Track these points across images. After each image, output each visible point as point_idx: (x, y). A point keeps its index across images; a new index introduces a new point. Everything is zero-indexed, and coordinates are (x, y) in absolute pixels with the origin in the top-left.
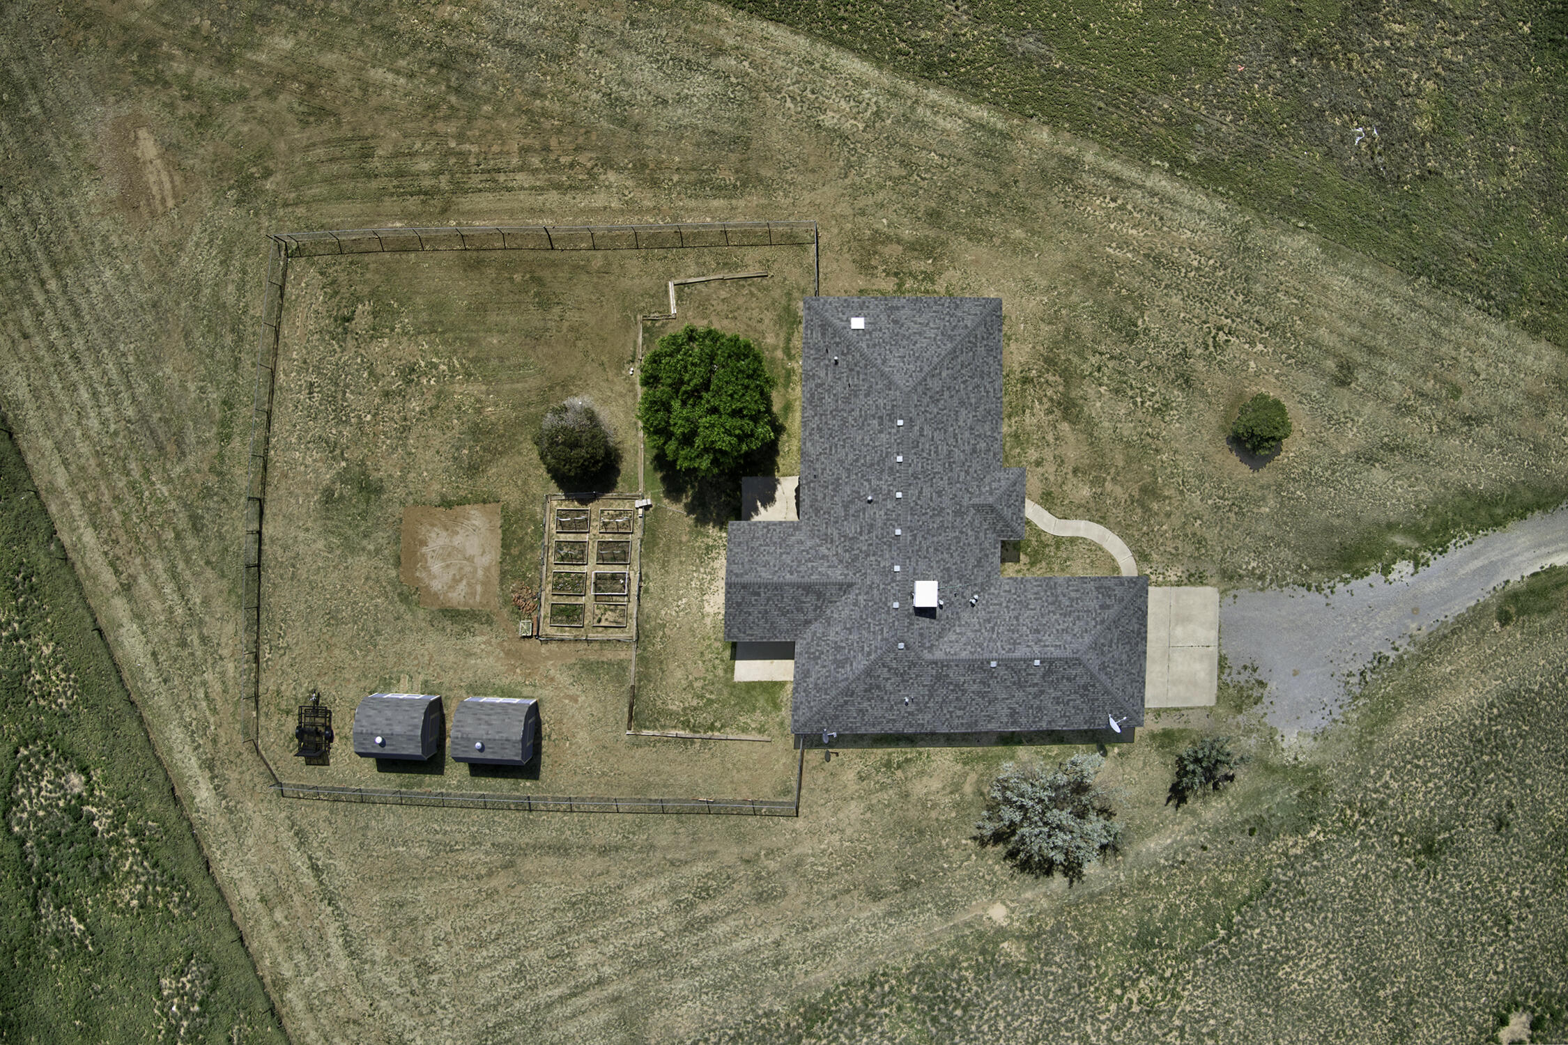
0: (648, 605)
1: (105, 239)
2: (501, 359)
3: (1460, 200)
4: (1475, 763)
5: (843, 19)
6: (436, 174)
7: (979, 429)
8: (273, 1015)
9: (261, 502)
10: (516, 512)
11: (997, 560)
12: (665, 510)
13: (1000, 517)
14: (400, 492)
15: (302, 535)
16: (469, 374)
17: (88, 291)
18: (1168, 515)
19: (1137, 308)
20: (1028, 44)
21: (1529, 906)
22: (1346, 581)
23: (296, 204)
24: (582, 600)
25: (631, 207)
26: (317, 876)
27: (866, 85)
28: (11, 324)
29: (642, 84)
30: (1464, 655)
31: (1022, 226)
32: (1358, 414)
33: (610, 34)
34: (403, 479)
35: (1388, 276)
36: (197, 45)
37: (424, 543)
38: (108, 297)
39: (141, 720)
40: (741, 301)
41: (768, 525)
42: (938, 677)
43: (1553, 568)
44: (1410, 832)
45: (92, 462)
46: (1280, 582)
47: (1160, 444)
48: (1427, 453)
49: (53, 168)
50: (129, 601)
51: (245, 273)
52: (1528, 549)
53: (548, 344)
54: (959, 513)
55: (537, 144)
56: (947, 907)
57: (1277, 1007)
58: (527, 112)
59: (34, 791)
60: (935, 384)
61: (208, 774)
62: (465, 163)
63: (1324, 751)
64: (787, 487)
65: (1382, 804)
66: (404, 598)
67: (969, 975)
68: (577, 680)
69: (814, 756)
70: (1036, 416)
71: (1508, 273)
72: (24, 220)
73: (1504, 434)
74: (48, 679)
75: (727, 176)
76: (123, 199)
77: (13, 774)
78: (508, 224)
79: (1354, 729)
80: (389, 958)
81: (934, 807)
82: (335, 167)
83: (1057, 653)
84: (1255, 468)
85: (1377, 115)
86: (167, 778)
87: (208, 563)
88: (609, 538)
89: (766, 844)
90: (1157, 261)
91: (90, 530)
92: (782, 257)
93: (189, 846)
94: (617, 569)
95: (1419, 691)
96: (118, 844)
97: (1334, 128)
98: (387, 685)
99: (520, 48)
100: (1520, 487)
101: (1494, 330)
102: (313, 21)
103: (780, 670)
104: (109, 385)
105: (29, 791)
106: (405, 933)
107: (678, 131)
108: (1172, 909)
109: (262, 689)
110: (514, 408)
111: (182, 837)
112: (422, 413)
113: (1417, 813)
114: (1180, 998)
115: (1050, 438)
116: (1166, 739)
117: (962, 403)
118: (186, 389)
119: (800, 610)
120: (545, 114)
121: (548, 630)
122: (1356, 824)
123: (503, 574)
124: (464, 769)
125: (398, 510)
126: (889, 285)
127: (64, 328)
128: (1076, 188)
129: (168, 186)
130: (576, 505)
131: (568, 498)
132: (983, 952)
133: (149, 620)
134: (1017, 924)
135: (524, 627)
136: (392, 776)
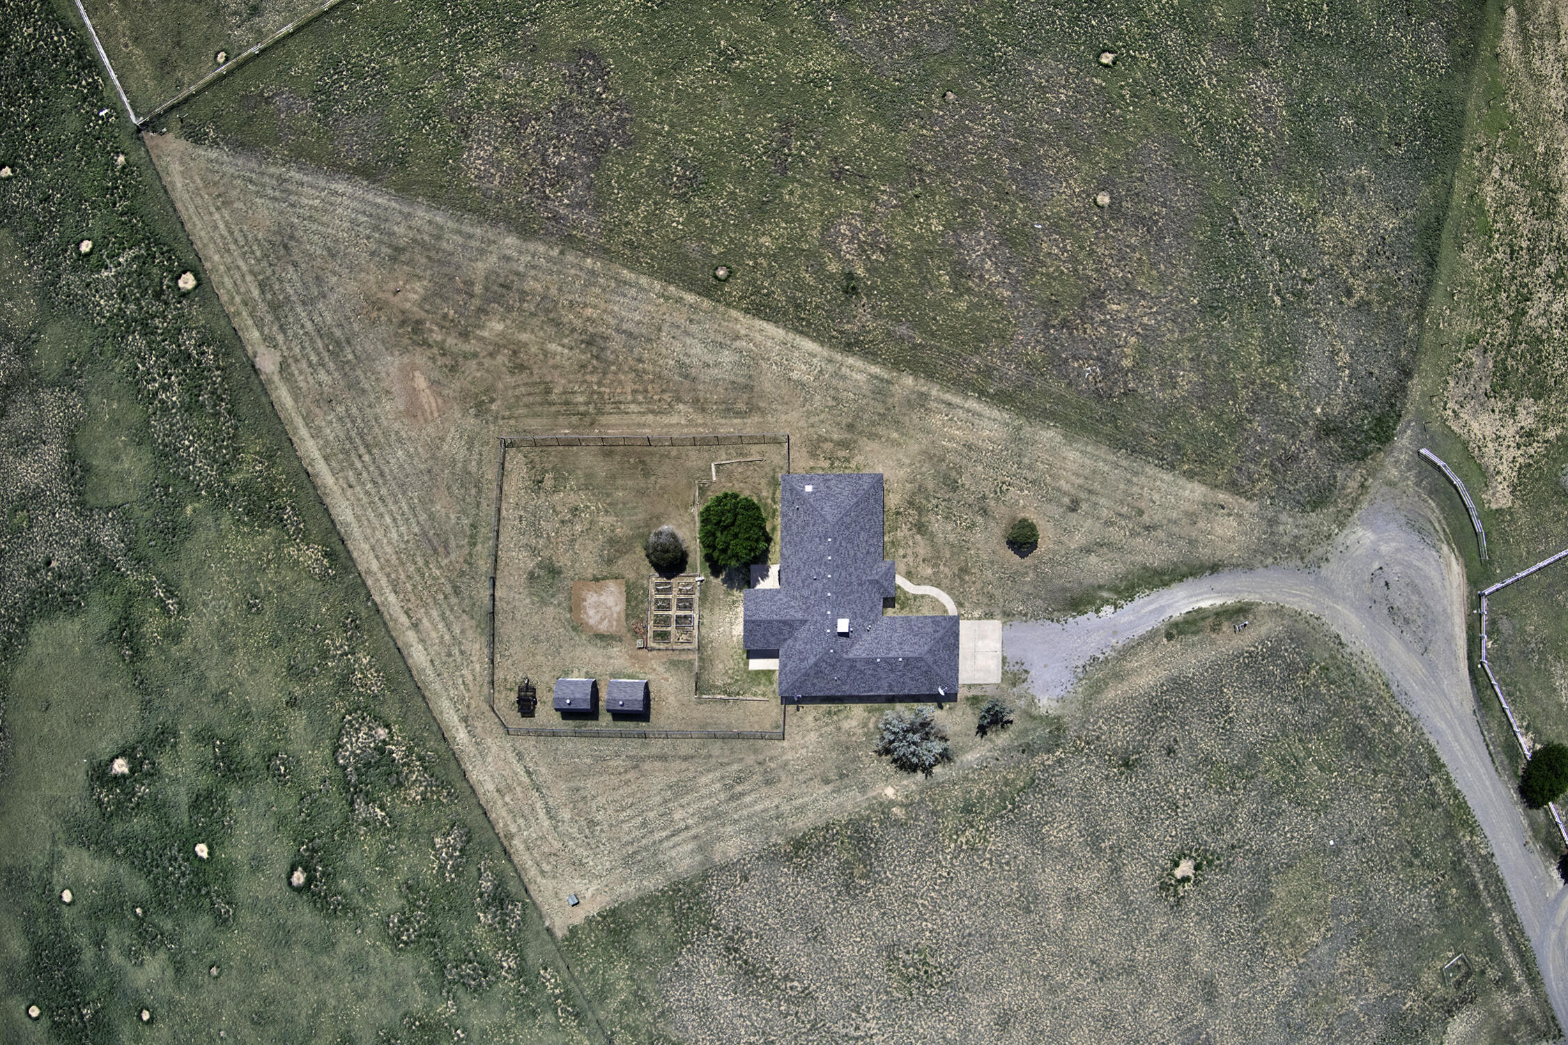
0: (703, 631)
1: (397, 433)
2: (624, 504)
3: (1147, 405)
4: (1153, 717)
5: (803, 319)
6: (587, 404)
7: (871, 542)
8: (506, 853)
9: (494, 580)
10: (633, 583)
11: (880, 608)
12: (711, 582)
13: (882, 586)
14: (571, 573)
15: (517, 596)
16: (607, 512)
17: (388, 462)
18: (974, 583)
19: (958, 473)
20: (903, 330)
21: (1190, 798)
22: (1074, 617)
23: (509, 418)
24: (669, 629)
25: (691, 423)
26: (529, 776)
27: (815, 356)
28: (341, 480)
29: (696, 356)
30: (1145, 657)
31: (896, 431)
32: (1082, 526)
33: (678, 327)
34: (572, 566)
35: (1103, 451)
36: (447, 324)
37: (584, 600)
38: (401, 466)
39: (424, 697)
40: (749, 473)
41: (764, 591)
42: (851, 667)
43: (1200, 609)
44: (1115, 754)
45: (394, 557)
46: (1036, 617)
47: (970, 545)
48: (1122, 547)
49: (364, 391)
50: (417, 633)
51: (481, 455)
52: (1184, 598)
53: (648, 496)
54: (860, 585)
55: (641, 388)
56: (863, 788)
57: (1043, 850)
58: (635, 370)
59: (354, 740)
60: (848, 520)
61: (464, 725)
62: (602, 398)
63: (1063, 708)
64: (774, 570)
65: (1098, 738)
66: (575, 629)
67: (877, 825)
68: (668, 670)
69: (791, 708)
70: (903, 532)
71: (1176, 445)
72: (347, 420)
73: (1170, 535)
74: (366, 676)
75: (741, 406)
76: (407, 411)
77: (340, 731)
78: (627, 432)
79: (1080, 697)
80: (572, 818)
81: (854, 735)
82: (531, 399)
83: (911, 655)
84: (1022, 557)
85: (1099, 359)
86: (439, 727)
87: (464, 611)
88: (682, 597)
89: (769, 754)
90: (970, 448)
91: (393, 594)
92: (770, 449)
93: (453, 765)
94: (687, 613)
95: (1119, 676)
96: (409, 765)
97: (1074, 368)
98: (567, 674)
99: (630, 334)
100: (1180, 565)
101: (1165, 477)
102: (514, 314)
103: (772, 664)
104: (403, 514)
105: (351, 739)
106: (580, 805)
107: (716, 382)
108: (982, 792)
109: (496, 678)
110: (631, 530)
111: (448, 760)
112: (582, 532)
113: (1119, 744)
114: (989, 842)
115: (910, 543)
116: (974, 701)
117: (862, 529)
118: (449, 518)
119: (781, 633)
120: (644, 371)
121: (651, 644)
122: (1083, 749)
123: (627, 616)
124: (609, 717)
125: (570, 583)
126: (826, 464)
127: (375, 483)
128: (926, 410)
129: (434, 405)
130: (664, 580)
131: (661, 576)
132: (883, 813)
133: (429, 642)
134: (900, 798)
135: (640, 643)
136: (570, 722)
